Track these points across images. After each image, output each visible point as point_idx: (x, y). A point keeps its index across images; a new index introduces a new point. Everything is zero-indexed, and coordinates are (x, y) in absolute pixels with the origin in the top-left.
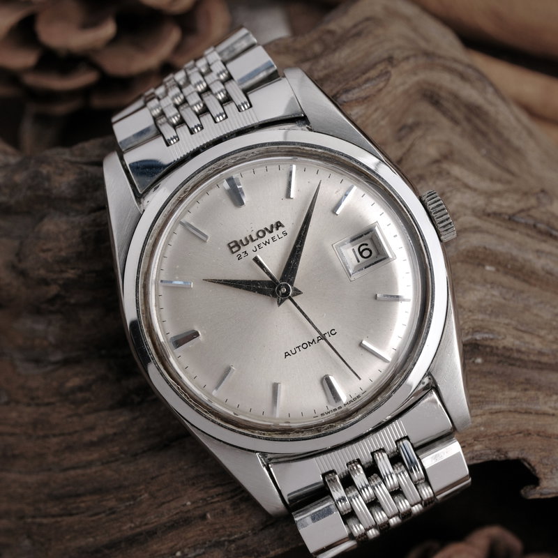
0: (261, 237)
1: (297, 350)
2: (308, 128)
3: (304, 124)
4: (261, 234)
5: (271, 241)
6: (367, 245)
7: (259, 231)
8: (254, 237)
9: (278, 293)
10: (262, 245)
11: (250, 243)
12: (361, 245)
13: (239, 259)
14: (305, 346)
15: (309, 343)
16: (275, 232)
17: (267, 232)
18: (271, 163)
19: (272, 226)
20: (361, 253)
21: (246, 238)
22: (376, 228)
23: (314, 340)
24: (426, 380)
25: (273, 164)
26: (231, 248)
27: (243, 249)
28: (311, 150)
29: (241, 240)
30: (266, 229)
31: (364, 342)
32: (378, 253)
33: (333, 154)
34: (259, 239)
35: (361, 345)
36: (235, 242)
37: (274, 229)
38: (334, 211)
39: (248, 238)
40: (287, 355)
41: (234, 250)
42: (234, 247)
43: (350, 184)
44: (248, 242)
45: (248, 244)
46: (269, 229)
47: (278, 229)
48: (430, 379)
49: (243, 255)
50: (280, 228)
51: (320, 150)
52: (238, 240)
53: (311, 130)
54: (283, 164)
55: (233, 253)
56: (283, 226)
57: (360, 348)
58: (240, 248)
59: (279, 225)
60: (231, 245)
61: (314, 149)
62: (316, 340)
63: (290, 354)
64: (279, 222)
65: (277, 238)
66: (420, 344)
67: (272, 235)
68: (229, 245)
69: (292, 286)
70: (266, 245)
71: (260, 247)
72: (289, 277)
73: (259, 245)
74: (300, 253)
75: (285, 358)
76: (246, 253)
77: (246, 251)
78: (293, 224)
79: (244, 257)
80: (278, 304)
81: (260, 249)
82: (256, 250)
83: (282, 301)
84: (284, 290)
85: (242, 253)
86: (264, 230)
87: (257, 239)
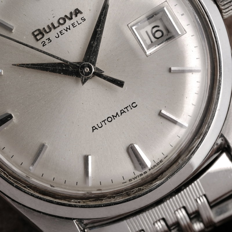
0: (62, 24)
1: (103, 123)
4: (62, 21)
5: (71, 27)
6: (158, 26)
7: (59, 19)
8: (56, 25)
9: (82, 72)
10: (64, 31)
11: (53, 30)
12: (153, 28)
13: (43, 46)
14: (110, 119)
15: (113, 116)
17: (67, 19)
19: (71, 13)
20: (154, 35)
21: (48, 26)
22: (165, 9)
23: (117, 114)
24: (220, 141)
26: (35, 36)
27: (46, 36)
29: (44, 28)
30: (66, 16)
31: (163, 112)
32: (168, 32)
34: (61, 26)
35: (160, 115)
36: (39, 30)
37: (74, 16)
40: (94, 129)
41: (38, 37)
42: (38, 35)
44: (50, 30)
45: (50, 31)
46: (69, 16)
47: (76, 16)
48: (222, 140)
49: (47, 42)
50: (79, 15)
52: (41, 29)
55: (37, 40)
56: (81, 13)
57: (160, 117)
58: (43, 35)
59: (77, 12)
60: (36, 33)
62: (119, 113)
64: (77, 9)
65: (76, 24)
66: (213, 108)
68: (33, 33)
69: (94, 66)
70: (67, 31)
71: (62, 33)
72: (91, 58)
73: (61, 31)
74: (101, 35)
75: (93, 132)
76: (49, 40)
77: (49, 38)
78: (90, 10)
79: (48, 43)
80: (82, 83)
81: (62, 35)
82: (59, 36)
83: (86, 80)
84: (87, 70)
85: (46, 40)
86: (64, 17)
87: (59, 26)
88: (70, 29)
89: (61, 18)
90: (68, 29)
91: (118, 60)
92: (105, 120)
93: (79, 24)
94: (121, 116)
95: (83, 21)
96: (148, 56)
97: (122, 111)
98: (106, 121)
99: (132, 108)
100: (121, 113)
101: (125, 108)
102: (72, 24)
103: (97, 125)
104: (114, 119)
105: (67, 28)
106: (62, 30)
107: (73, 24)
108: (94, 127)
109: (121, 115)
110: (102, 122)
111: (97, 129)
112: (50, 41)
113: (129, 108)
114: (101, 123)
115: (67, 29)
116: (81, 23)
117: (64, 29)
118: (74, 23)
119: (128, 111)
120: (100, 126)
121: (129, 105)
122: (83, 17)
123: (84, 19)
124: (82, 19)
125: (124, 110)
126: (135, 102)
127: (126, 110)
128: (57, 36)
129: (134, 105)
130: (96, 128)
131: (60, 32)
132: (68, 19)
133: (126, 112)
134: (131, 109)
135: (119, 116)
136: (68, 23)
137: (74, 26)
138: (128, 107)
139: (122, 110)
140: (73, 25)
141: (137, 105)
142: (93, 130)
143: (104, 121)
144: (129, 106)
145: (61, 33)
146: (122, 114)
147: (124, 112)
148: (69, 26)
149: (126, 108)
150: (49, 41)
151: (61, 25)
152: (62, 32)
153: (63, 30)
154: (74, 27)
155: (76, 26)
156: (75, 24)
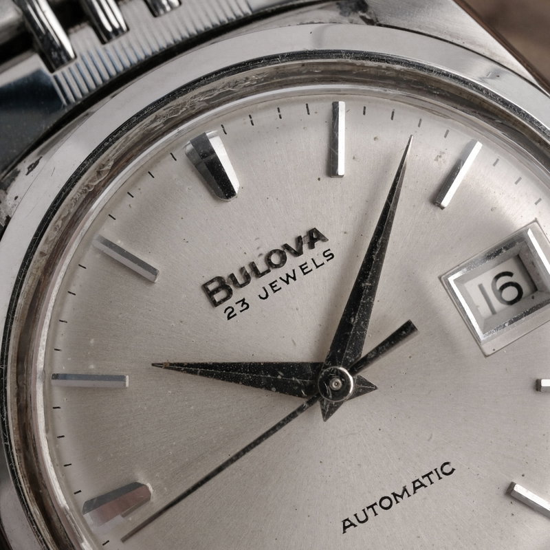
0: (277, 266)
1: (370, 512)
2: (363, 18)
3: (355, 10)
4: (275, 259)
5: (299, 273)
6: (510, 274)
7: (270, 254)
8: (262, 267)
9: (324, 391)
10: (280, 284)
11: (253, 280)
12: (497, 277)
13: (229, 318)
14: (386, 503)
15: (395, 495)
16: (308, 255)
17: (288, 254)
18: (290, 100)
19: (299, 240)
20: (498, 294)
22: (530, 233)
23: (405, 490)
25: (292, 102)
26: (210, 294)
27: (238, 294)
28: (379, 68)
29: (232, 276)
30: (286, 247)
31: (519, 489)
32: (535, 289)
33: (426, 73)
34: (273, 271)
35: (510, 491)
36: (219, 279)
37: (305, 247)
38: (436, 199)
39: (248, 270)
40: (347, 525)
41: (217, 297)
42: (216, 290)
43: (467, 139)
44: (247, 278)
45: (247, 282)
46: (293, 245)
47: (312, 246)
49: (238, 308)
50: (318, 244)
51: (398, 67)
52: (225, 275)
53: (370, 22)
54: (317, 100)
55: (215, 304)
56: (324, 239)
57: (507, 501)
58: (230, 293)
59: (314, 237)
60: (211, 287)
61: (384, 65)
62: (410, 489)
63: (355, 521)
64: (314, 230)
65: (311, 266)
67: (300, 260)
68: (205, 287)
70: (287, 282)
71: (275, 289)
72: (347, 354)
73: (273, 283)
74: (370, 299)
75: (344, 532)
76: (244, 303)
77: (244, 300)
78: (345, 233)
79: (241, 311)
80: (324, 415)
81: (275, 291)
82: (267, 295)
83: (333, 409)
84: (336, 384)
85: (236, 303)
86: (281, 249)
87: (268, 271)
88: (294, 278)
89: (275, 251)
90: (289, 278)
91: (410, 357)
92: (375, 504)
93: (317, 267)
94: (413, 496)
95: (328, 260)
96: (488, 356)
97: (417, 484)
98: (377, 508)
99: (442, 475)
100: (415, 489)
101: (423, 477)
102: (301, 267)
103: (355, 515)
104: (397, 502)
105: (287, 274)
106: (276, 281)
107: (303, 267)
108: (347, 520)
109: (415, 492)
110: (368, 508)
111: (355, 526)
112: (245, 306)
113: (434, 477)
114: (364, 510)
115: (287, 279)
116: (323, 264)
117: (281, 278)
118: (306, 264)
119: (432, 483)
120: (362, 518)
121: (436, 470)
122: (329, 250)
123: (331, 254)
124: (326, 254)
125: (421, 479)
126: (449, 461)
127: (426, 481)
128: (264, 296)
129: (445, 470)
130: (352, 524)
131: (271, 285)
132: (291, 253)
133: (426, 486)
134: (440, 478)
135: (409, 496)
136: (292, 262)
137: (305, 271)
138: (431, 473)
139: (418, 480)
140: (303, 270)
141: (453, 470)
142: (345, 528)
143: (372, 506)
144: (434, 472)
145: (272, 287)
146: (417, 491)
147: (422, 485)
148: (294, 271)
149: (427, 475)
150: (242, 306)
151: (273, 268)
152: (276, 286)
153: (279, 280)
154: (305, 274)
155: (311, 270)
156: (307, 267)
